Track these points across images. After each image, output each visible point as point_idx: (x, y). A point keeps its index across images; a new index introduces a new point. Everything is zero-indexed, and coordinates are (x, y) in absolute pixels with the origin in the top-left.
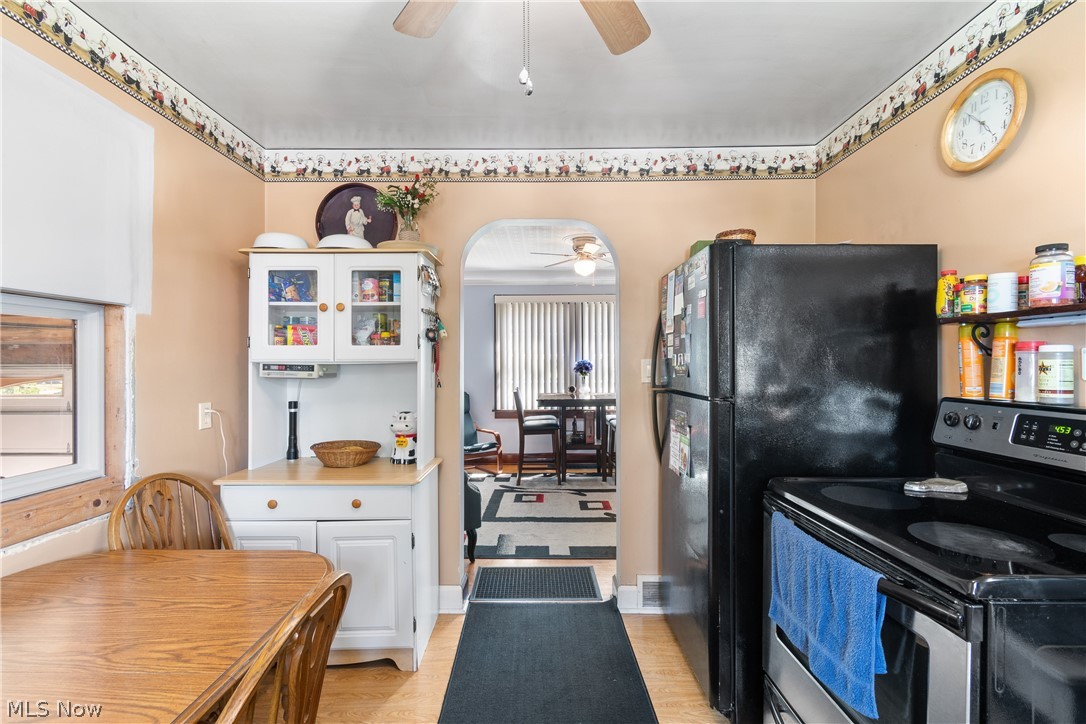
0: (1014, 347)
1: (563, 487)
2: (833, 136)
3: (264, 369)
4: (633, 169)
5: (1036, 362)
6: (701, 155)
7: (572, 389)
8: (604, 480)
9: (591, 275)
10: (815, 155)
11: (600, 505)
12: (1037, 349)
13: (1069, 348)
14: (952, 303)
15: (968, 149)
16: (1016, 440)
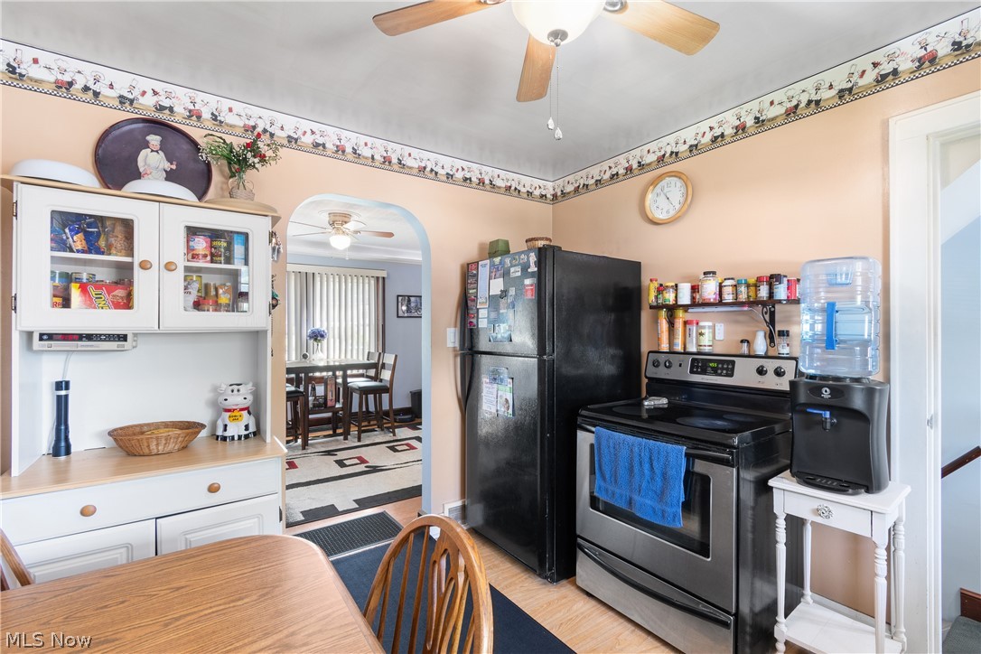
0: (686, 323)
1: (309, 451)
2: (567, 179)
3: (41, 339)
4: (442, 172)
5: (697, 331)
6: (489, 173)
7: (305, 356)
8: (346, 439)
9: (345, 250)
10: (551, 189)
11: (357, 461)
12: (697, 324)
13: (710, 324)
14: (656, 297)
15: (659, 211)
16: (692, 372)
